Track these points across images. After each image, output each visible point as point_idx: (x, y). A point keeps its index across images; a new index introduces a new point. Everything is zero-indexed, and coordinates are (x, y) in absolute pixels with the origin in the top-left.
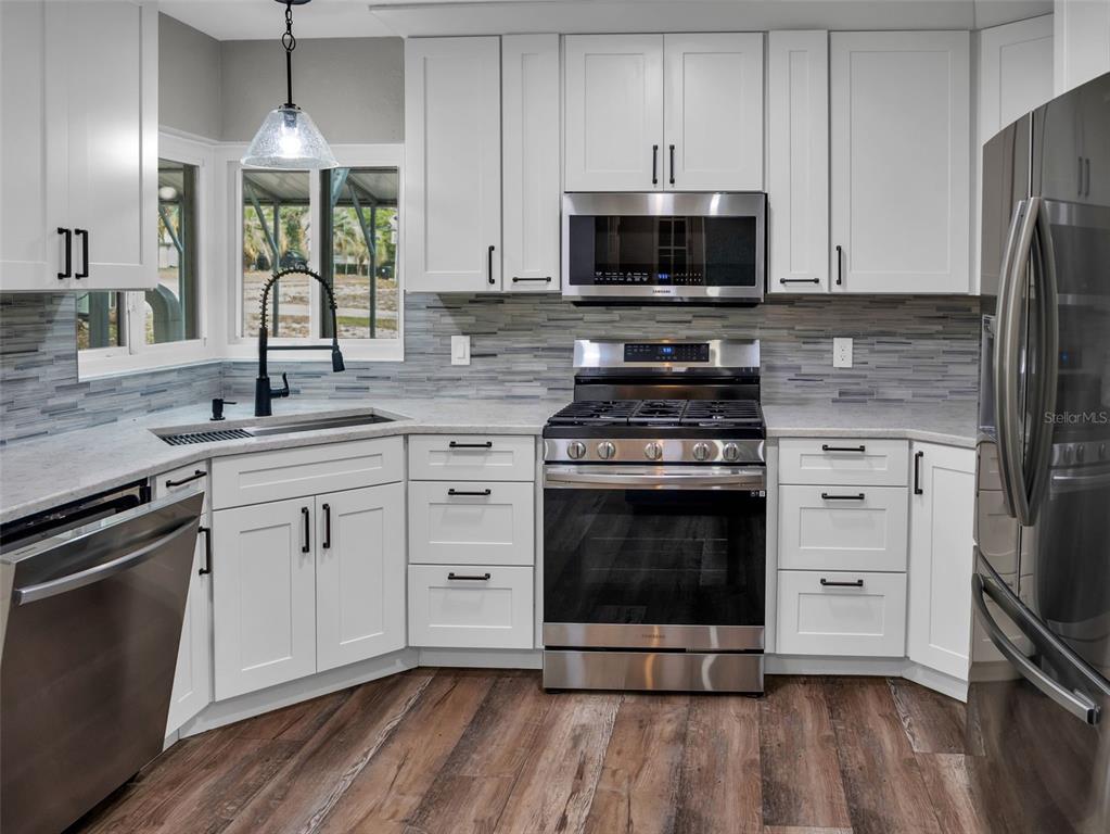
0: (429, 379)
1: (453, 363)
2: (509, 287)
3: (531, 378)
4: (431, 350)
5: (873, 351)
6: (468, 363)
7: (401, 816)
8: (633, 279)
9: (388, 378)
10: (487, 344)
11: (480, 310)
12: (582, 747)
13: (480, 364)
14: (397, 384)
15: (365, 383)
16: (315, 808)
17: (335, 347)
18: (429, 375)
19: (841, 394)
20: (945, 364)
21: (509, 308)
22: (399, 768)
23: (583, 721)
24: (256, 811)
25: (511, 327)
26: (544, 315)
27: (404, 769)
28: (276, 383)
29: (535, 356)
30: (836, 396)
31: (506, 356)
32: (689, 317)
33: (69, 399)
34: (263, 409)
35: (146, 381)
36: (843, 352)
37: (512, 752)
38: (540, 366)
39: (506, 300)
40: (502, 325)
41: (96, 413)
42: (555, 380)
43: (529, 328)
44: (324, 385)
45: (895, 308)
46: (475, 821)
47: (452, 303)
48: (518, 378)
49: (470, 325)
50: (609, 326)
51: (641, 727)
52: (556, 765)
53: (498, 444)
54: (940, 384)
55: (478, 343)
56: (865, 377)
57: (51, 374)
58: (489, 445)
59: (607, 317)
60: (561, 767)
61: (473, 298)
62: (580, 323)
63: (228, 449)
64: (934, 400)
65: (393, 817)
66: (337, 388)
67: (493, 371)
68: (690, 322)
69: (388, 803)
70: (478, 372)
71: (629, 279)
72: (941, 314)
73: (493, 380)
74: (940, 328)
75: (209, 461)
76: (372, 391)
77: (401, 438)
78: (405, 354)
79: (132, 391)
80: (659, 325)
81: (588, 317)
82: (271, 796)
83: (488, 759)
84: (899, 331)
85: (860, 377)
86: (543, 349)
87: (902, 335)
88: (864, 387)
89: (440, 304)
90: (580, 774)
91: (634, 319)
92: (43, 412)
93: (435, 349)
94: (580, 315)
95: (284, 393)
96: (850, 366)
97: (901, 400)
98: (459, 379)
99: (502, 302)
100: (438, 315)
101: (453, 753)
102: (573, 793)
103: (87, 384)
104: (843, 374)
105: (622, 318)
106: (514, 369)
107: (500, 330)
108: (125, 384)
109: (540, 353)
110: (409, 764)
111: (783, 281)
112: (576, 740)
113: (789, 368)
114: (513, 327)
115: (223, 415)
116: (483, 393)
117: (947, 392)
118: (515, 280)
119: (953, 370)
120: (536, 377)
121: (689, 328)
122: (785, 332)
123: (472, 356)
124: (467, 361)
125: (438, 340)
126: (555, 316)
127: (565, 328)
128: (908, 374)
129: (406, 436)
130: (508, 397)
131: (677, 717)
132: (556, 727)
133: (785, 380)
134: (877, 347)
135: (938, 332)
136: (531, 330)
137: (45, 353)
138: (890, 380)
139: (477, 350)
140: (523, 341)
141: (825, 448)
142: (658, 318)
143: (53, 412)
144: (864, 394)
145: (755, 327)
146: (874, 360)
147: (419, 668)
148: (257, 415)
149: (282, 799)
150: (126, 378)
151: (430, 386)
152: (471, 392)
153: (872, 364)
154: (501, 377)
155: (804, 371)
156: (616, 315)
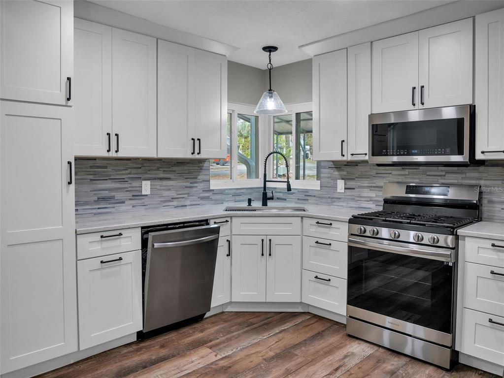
0: (329, 198)
1: (338, 191)
2: (350, 158)
3: (368, 199)
4: (330, 186)
6: (343, 192)
7: (264, 357)
8: (400, 153)
9: (315, 196)
10: (351, 184)
11: (349, 169)
12: (346, 360)
13: (349, 192)
15: (307, 198)
16: (243, 344)
17: (288, 182)
18: (329, 196)
21: (361, 168)
22: (276, 342)
23: (355, 351)
24: (227, 339)
25: (361, 177)
26: (375, 172)
27: (277, 344)
28: (269, 195)
29: (370, 190)
31: (359, 189)
32: (444, 173)
33: (207, 195)
35: (234, 191)
37: (317, 352)
38: (372, 194)
39: (359, 164)
40: (357, 176)
41: (216, 200)
42: (378, 201)
44: (294, 197)
46: (286, 369)
47: (338, 165)
48: (362, 199)
49: (345, 175)
50: (403, 177)
51: (377, 362)
52: (330, 362)
53: (334, 224)
55: (347, 183)
57: (201, 186)
58: (331, 224)
59: (402, 173)
60: (332, 364)
61: (346, 164)
62: (390, 175)
63: (237, 214)
65: (262, 356)
66: (298, 199)
67: (353, 195)
68: (445, 176)
69: (264, 351)
70: (347, 196)
71: (398, 153)
73: (353, 199)
75: (231, 217)
76: (309, 201)
77: (300, 218)
78: (321, 187)
79: (228, 194)
80: (428, 177)
81: (394, 172)
82: (233, 336)
83: (307, 351)
86: (374, 187)
89: (333, 166)
90: (336, 370)
91: (416, 174)
92: (199, 198)
93: (332, 185)
94: (390, 172)
95: (272, 198)
98: (340, 198)
99: (357, 165)
100: (332, 171)
101: (297, 344)
102: (328, 375)
103: (213, 190)
105: (410, 173)
106: (362, 195)
107: (356, 178)
108: (227, 191)
109: (373, 189)
110: (280, 342)
111: (483, 152)
112: (346, 357)
114: (362, 177)
115: (251, 204)
116: (349, 205)
118: (352, 155)
120: (371, 199)
121: (443, 179)
123: (345, 189)
124: (343, 191)
125: (332, 181)
126: (379, 172)
127: (384, 177)
129: (302, 217)
130: (359, 207)
131: (397, 365)
132: (342, 349)
133: (500, 209)
136: (369, 178)
137: (199, 179)
139: (347, 186)
140: (366, 183)
141: (493, 245)
143: (202, 198)
145: (481, 179)
147: (308, 313)
148: (263, 205)
149: (236, 338)
150: (227, 189)
151: (329, 201)
152: (344, 204)
154: (356, 199)
156: (407, 172)
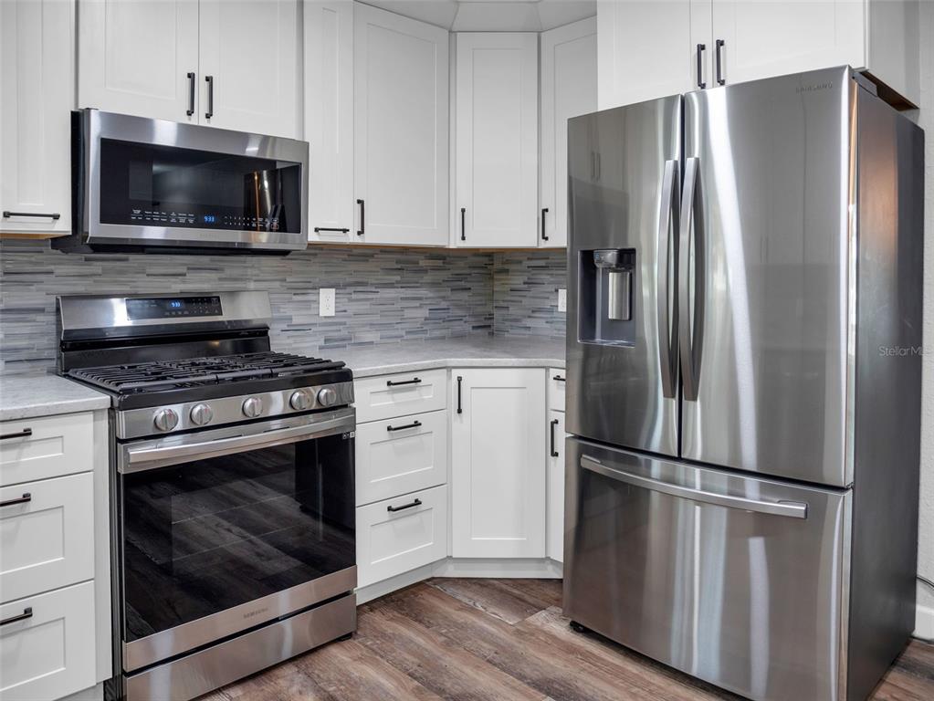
5: (350, 300)
19: (326, 341)
20: (403, 309)
30: (322, 343)
32: (183, 270)
36: (327, 302)
42: (16, 350)
45: (367, 261)
54: (399, 326)
56: (345, 324)
59: (86, 269)
64: (395, 340)
72: (399, 266)
74: (398, 278)
80: (150, 278)
81: (60, 270)
84: (370, 281)
85: (341, 324)
87: (372, 284)
88: (344, 333)
96: (334, 315)
97: (372, 343)
104: (328, 322)
105: (105, 272)
113: (282, 320)
117: (404, 334)
119: (408, 313)
121: (184, 282)
122: (277, 284)
128: (376, 319)
133: (278, 332)
134: (354, 296)
135: (398, 282)
138: (364, 325)
142: (149, 271)
144: (344, 340)
146: (353, 308)
153: (350, 312)
155: (295, 321)
156: (97, 267)
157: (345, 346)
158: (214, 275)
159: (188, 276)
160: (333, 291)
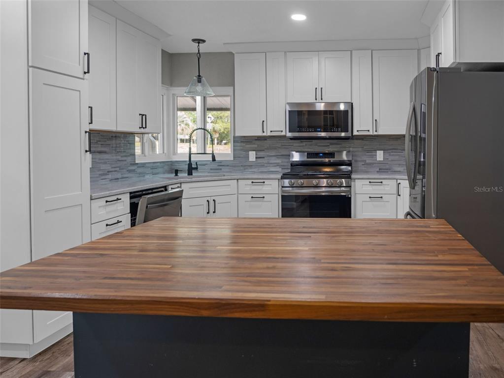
0: (242, 166)
1: (250, 160)
2: (269, 134)
3: (276, 165)
4: (242, 156)
5: (390, 155)
8: (309, 130)
9: (228, 166)
10: (261, 154)
11: (257, 142)
13: (260, 161)
14: (231, 168)
15: (220, 167)
17: (213, 154)
18: (242, 164)
19: (380, 169)
21: (269, 142)
26: (280, 144)
29: (277, 158)
30: (378, 170)
31: (267, 158)
32: (329, 144)
34: (190, 173)
35: (152, 164)
36: (380, 155)
38: (279, 161)
40: (266, 148)
42: (284, 166)
43: (275, 148)
44: (206, 168)
47: (250, 140)
48: (271, 165)
49: (255, 148)
50: (302, 148)
55: (258, 154)
56: (387, 163)
59: (301, 145)
61: (256, 138)
62: (292, 146)
66: (211, 169)
67: (263, 163)
68: (329, 146)
70: (258, 163)
73: (263, 166)
76: (223, 170)
78: (234, 157)
81: (295, 145)
86: (280, 155)
87: (400, 149)
88: (387, 167)
89: (245, 141)
91: (311, 145)
93: (244, 156)
94: (292, 144)
96: (383, 160)
97: (400, 171)
98: (252, 166)
99: (266, 140)
100: (244, 144)
104: (380, 162)
105: (306, 145)
106: (270, 162)
107: (266, 149)
109: (279, 157)
111: (358, 131)
113: (362, 161)
114: (270, 148)
116: (260, 170)
118: (271, 131)
120: (277, 165)
121: (329, 148)
122: (360, 149)
123: (256, 158)
124: (254, 160)
125: (244, 153)
126: (283, 144)
127: (287, 148)
130: (268, 171)
133: (361, 165)
134: (392, 154)
138: (396, 164)
139: (258, 156)
140: (273, 153)
141: (370, 182)
142: (318, 145)
144: (387, 169)
145: (350, 147)
146: (391, 158)
148: (188, 175)
151: (242, 168)
152: (256, 170)
153: (390, 159)
154: (266, 165)
155: (367, 162)
156: (304, 144)
157: (387, 172)
158: (339, 146)
159: (330, 146)
160: (383, 151)
